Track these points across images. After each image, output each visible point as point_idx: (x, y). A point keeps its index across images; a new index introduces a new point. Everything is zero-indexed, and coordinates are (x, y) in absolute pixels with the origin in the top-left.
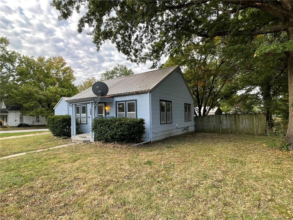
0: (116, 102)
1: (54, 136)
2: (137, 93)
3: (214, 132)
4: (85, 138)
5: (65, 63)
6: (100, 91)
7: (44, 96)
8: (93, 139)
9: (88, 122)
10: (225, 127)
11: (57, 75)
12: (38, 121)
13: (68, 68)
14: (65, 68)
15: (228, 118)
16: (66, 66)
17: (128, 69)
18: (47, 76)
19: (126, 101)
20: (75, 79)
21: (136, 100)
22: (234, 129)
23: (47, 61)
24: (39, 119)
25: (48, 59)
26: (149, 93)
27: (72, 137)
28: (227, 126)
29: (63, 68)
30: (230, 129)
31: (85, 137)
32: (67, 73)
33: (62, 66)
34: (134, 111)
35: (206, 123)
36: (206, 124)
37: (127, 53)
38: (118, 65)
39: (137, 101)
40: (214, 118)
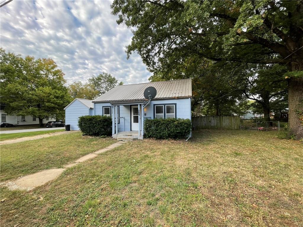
0: (154, 105)
2: (178, 98)
4: (132, 136)
5: (56, 66)
6: (150, 95)
8: (142, 137)
11: (48, 77)
12: (24, 121)
14: (56, 71)
15: (215, 118)
19: (165, 105)
21: (176, 104)
23: (37, 62)
24: (25, 118)
26: (189, 98)
27: (114, 136)
30: (217, 126)
32: (57, 76)
33: (53, 68)
36: (199, 123)
38: (103, 73)
40: (205, 119)
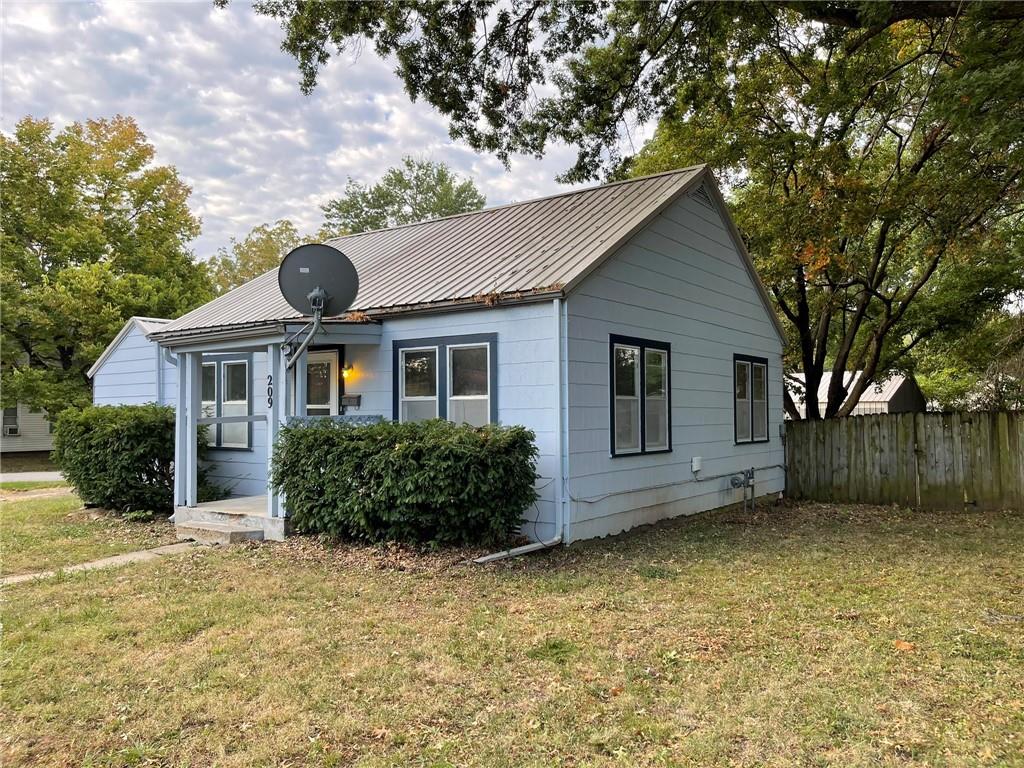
0: (397, 345)
1: (89, 507)
2: (500, 302)
3: (882, 500)
4: (243, 520)
5: (147, 152)
6: (316, 292)
7: (45, 309)
8: (281, 526)
9: (255, 443)
10: (939, 477)
11: (109, 210)
12: (13, 432)
13: (162, 176)
14: (148, 175)
15: (956, 429)
16: (153, 164)
17: (457, 183)
18: (60, 211)
19: (442, 341)
20: (193, 228)
21: (493, 338)
22: (986, 487)
23: (62, 142)
24: (20, 421)
25: (68, 128)
26: (556, 302)
27: (179, 514)
28: (951, 469)
29: (136, 175)
30: (969, 486)
31: (241, 516)
32: (155, 200)
33: (134, 164)
34: (485, 393)
35: (844, 452)
36: (843, 461)
37: (453, 104)
38: (408, 164)
39: (501, 339)
40: (885, 432)
